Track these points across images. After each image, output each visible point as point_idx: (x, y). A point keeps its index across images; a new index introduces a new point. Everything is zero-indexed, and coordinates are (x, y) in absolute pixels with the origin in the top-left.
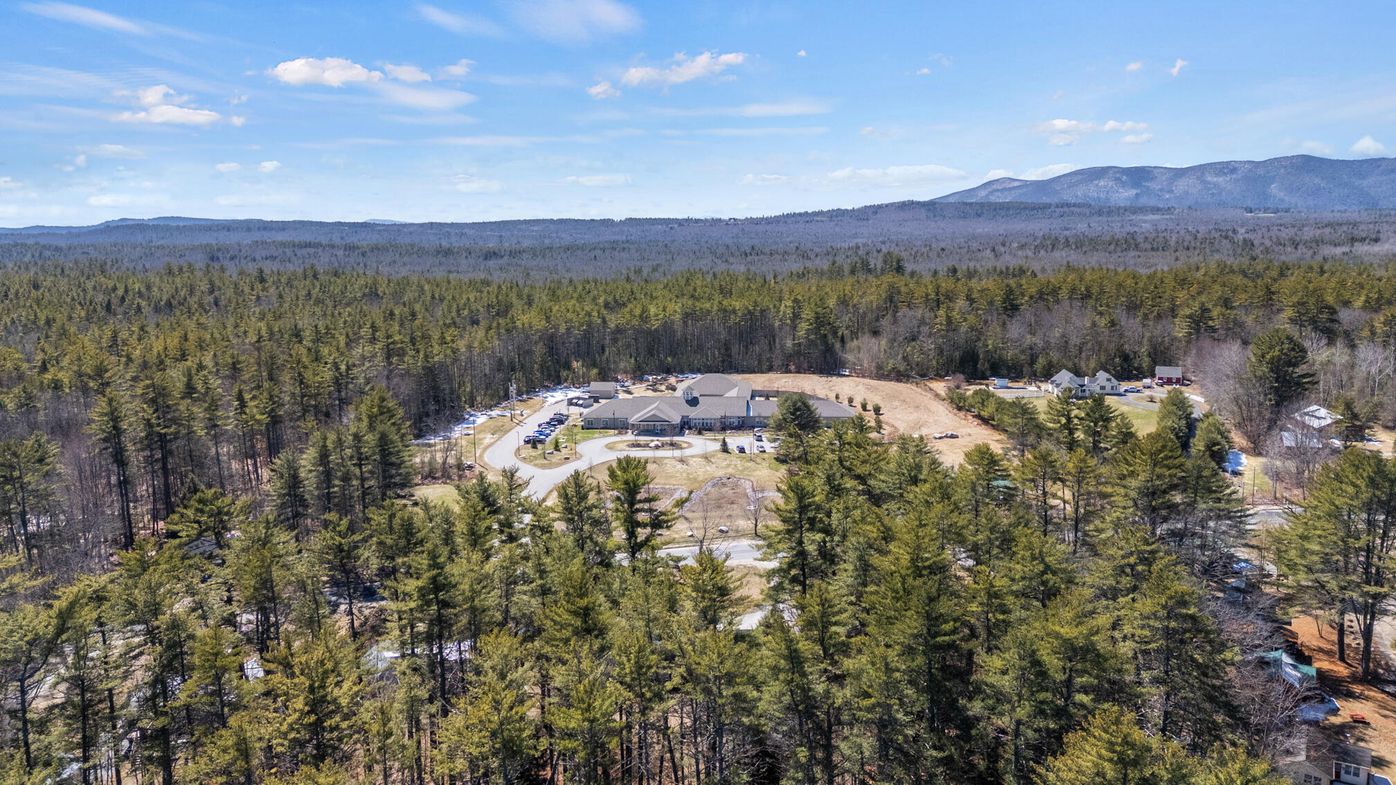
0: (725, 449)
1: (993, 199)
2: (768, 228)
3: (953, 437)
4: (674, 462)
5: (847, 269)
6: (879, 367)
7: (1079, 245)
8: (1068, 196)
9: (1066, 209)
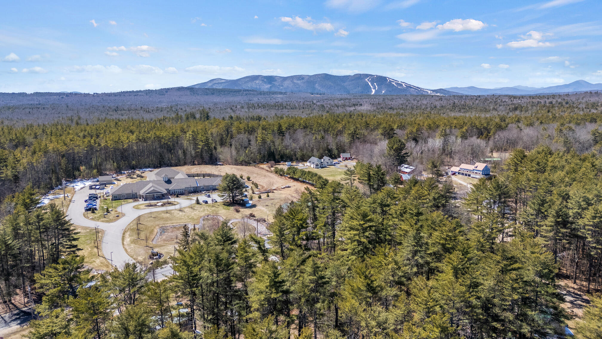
0: (198, 202)
1: (214, 87)
2: (116, 98)
3: (289, 187)
4: (176, 212)
5: (184, 117)
6: (236, 160)
7: (264, 106)
8: (245, 87)
9: (247, 92)
